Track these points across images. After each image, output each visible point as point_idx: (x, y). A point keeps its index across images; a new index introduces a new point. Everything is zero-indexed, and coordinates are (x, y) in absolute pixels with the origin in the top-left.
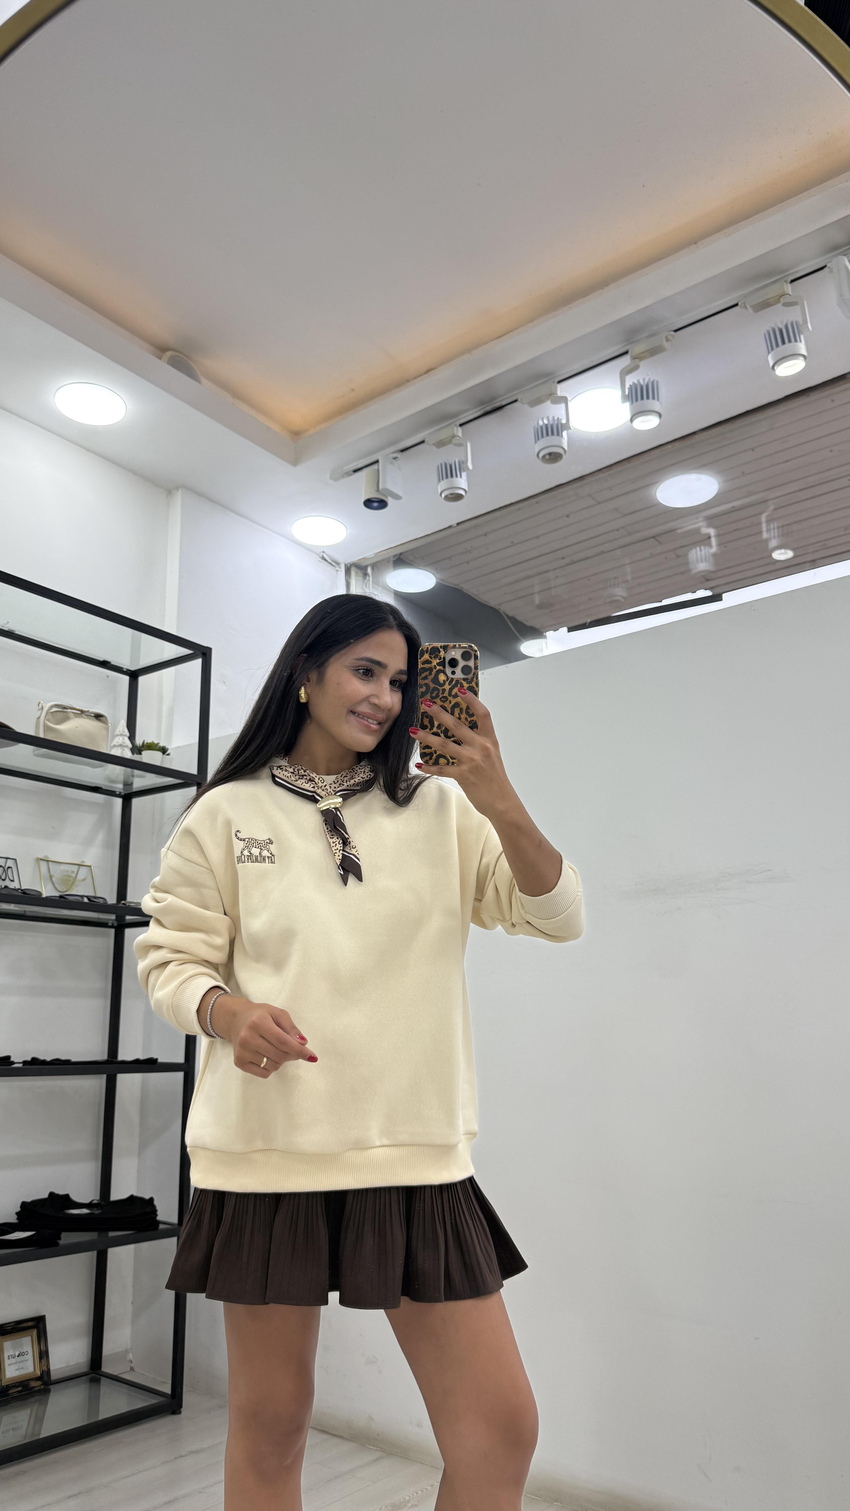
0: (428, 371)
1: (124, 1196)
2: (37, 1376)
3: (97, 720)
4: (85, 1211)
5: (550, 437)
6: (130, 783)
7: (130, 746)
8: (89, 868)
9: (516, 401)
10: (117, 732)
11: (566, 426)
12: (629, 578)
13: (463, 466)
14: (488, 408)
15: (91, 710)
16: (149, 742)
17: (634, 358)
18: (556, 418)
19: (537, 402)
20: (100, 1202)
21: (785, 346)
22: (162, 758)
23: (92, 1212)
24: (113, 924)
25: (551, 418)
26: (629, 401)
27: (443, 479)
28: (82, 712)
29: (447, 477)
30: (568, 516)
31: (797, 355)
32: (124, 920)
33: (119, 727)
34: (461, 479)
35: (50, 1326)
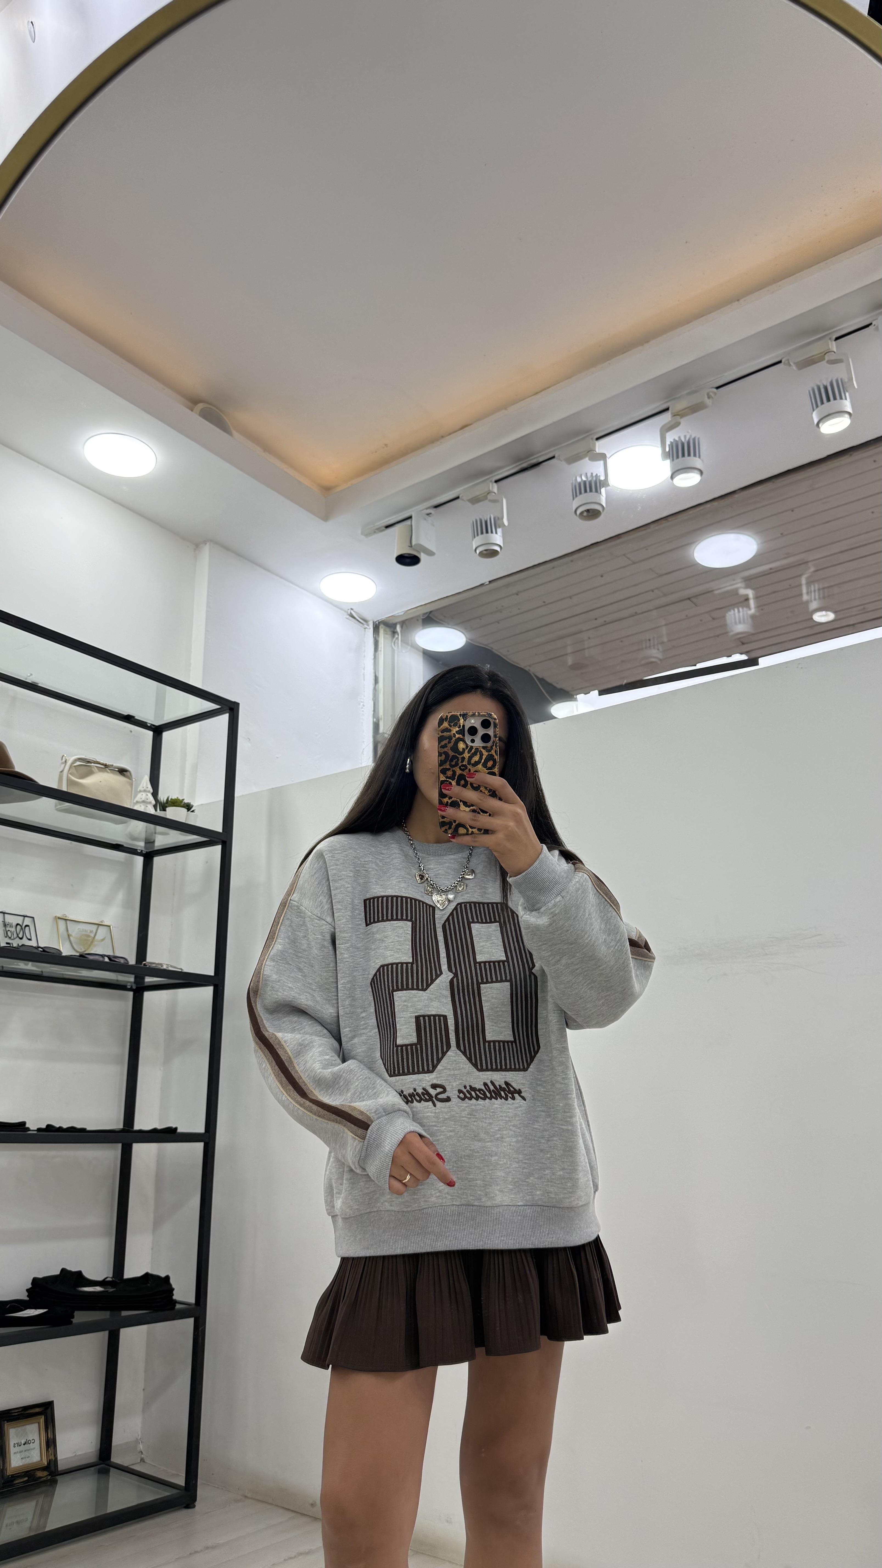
0: (462, 428)
1: (139, 1273)
2: (44, 1466)
3: (121, 774)
4: (98, 1289)
5: (588, 494)
6: (152, 841)
7: (154, 802)
8: (109, 927)
9: (553, 457)
10: (140, 788)
11: (605, 483)
12: (665, 639)
13: (498, 522)
14: (525, 464)
15: (114, 765)
16: (173, 798)
17: (674, 415)
18: (594, 475)
19: (575, 459)
20: (114, 1279)
21: (830, 403)
22: (187, 816)
23: (106, 1290)
24: (131, 987)
25: (589, 475)
26: (670, 458)
27: (478, 535)
28: (106, 766)
29: (482, 533)
30: (601, 577)
31: (841, 412)
32: (144, 982)
33: (142, 783)
34: (496, 535)
35: (59, 1413)
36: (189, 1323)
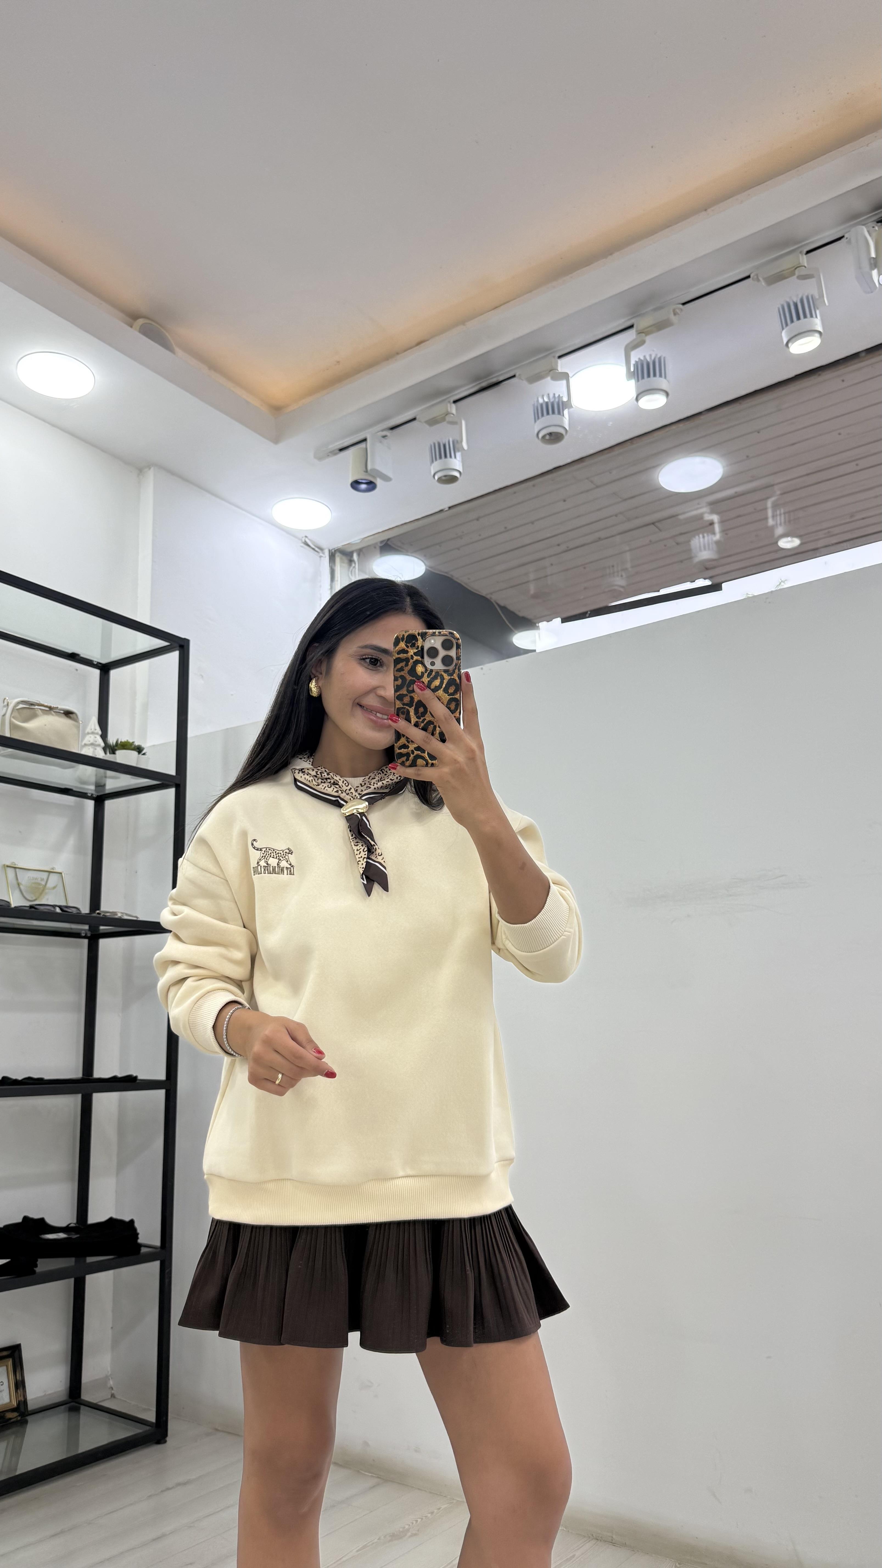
0: (419, 344)
1: (103, 1218)
2: (13, 1407)
3: (67, 717)
4: (62, 1235)
5: (551, 416)
6: (102, 784)
7: (103, 744)
8: (59, 874)
9: (514, 376)
10: (88, 730)
11: (567, 405)
12: (628, 565)
13: (457, 446)
14: (484, 384)
15: (60, 707)
16: (123, 741)
17: (639, 333)
18: (557, 395)
19: (536, 378)
20: (77, 1225)
21: (800, 321)
22: (138, 757)
23: (70, 1236)
24: (86, 934)
25: (551, 396)
26: (634, 378)
27: (436, 459)
28: (51, 708)
29: (440, 457)
30: (565, 501)
31: (812, 331)
32: (99, 930)
33: (90, 724)
34: (455, 460)
35: (26, 1355)
36: (155, 1266)
